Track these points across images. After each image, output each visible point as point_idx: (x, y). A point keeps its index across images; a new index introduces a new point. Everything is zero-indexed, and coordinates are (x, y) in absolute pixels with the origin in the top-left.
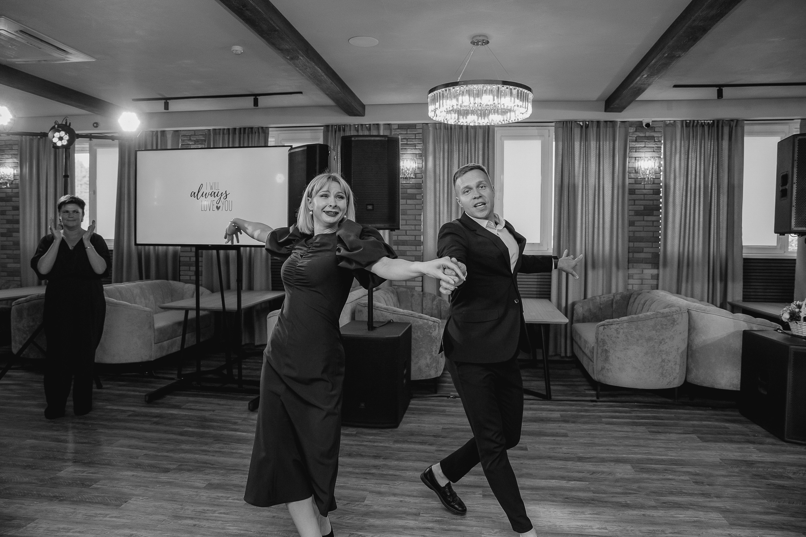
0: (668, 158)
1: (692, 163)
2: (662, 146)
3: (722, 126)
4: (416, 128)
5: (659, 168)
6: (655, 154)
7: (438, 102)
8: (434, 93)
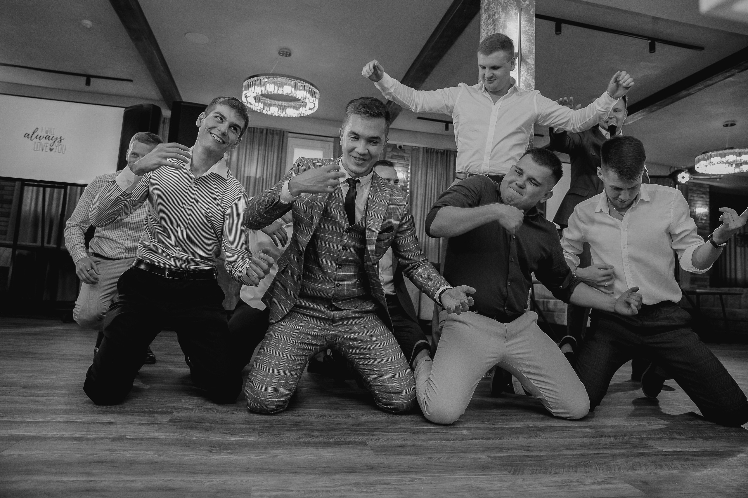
0: (413, 173)
1: (429, 178)
2: (410, 164)
3: (450, 155)
5: (407, 179)
6: (405, 169)
7: (251, 88)
8: (248, 81)
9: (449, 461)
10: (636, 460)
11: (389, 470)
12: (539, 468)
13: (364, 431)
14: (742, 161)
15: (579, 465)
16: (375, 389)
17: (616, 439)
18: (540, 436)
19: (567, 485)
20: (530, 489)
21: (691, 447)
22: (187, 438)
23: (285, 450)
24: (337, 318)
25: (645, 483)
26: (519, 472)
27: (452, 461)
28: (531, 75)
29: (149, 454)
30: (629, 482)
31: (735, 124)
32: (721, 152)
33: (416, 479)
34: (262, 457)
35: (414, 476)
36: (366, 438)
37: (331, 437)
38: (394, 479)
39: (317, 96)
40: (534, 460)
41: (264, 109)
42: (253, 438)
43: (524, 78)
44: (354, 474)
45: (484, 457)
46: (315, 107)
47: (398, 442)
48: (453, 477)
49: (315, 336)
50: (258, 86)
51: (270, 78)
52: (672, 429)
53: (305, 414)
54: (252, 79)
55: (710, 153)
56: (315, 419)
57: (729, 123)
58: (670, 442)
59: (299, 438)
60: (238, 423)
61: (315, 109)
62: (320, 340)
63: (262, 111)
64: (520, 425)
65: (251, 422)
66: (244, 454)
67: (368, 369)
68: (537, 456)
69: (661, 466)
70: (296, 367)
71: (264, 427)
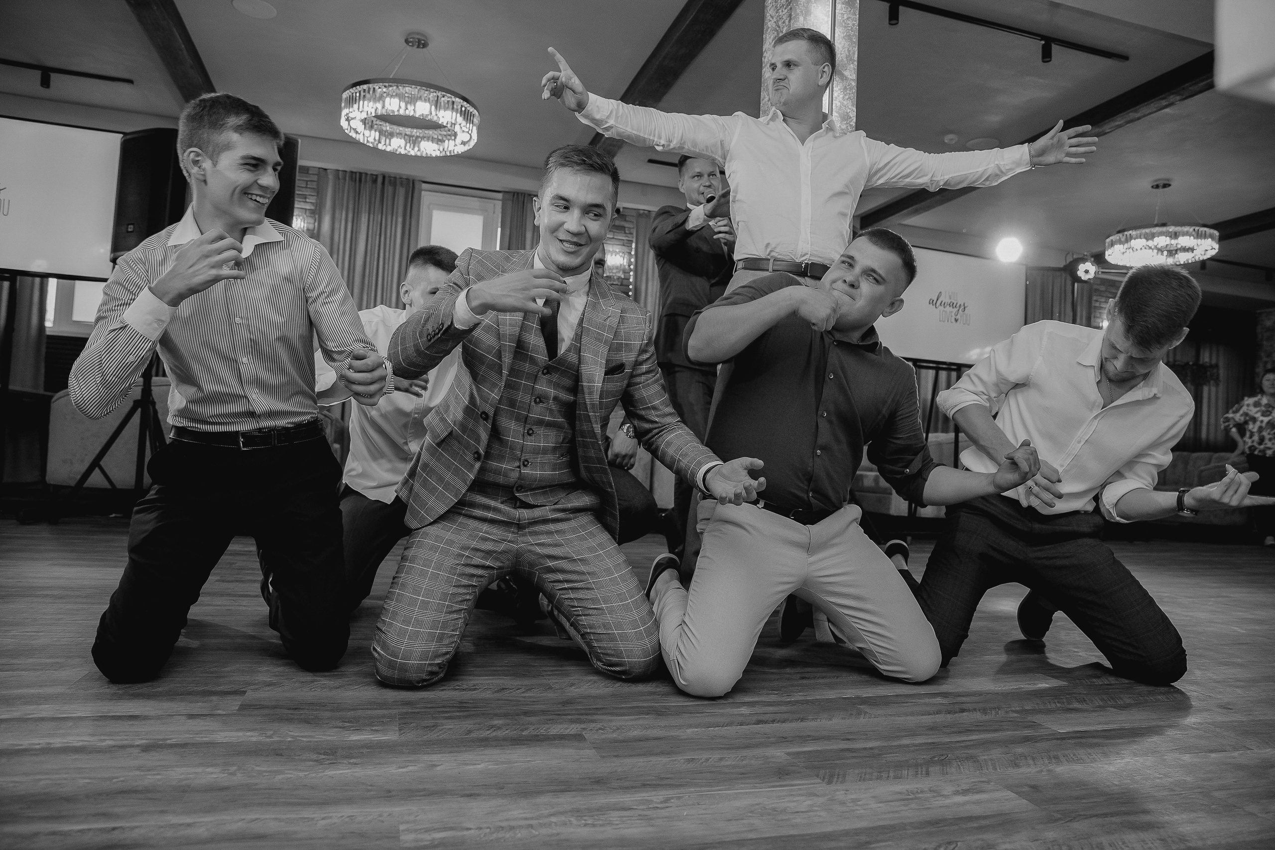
0: (640, 256)
2: (634, 240)
4: (308, 173)
5: (629, 266)
6: (626, 249)
7: (357, 103)
8: (351, 90)
9: (723, 763)
10: (1019, 750)
11: (627, 784)
12: (868, 770)
13: (578, 714)
14: (1179, 246)
15: (931, 762)
16: (591, 639)
17: (986, 714)
18: (866, 713)
19: (916, 798)
20: (857, 807)
21: (1100, 724)
22: (276, 739)
23: (447, 755)
24: (525, 520)
25: (1034, 787)
26: (838, 778)
27: (728, 763)
28: (849, 98)
29: (212, 773)
30: (1009, 788)
31: (1170, 185)
32: (1147, 230)
33: (672, 798)
34: (411, 768)
35: (668, 793)
36: (583, 726)
37: (523, 727)
38: (636, 800)
39: (476, 121)
40: (860, 757)
41: (380, 142)
42: (390, 736)
43: (839, 104)
44: (569, 793)
45: (779, 754)
46: (472, 140)
47: (636, 733)
48: (732, 791)
49: (489, 553)
50: (370, 100)
51: (391, 86)
52: (1069, 694)
53: (474, 686)
54: (358, 87)
55: (1131, 232)
56: (492, 696)
57: (1161, 183)
58: (1068, 715)
59: (470, 732)
60: (361, 707)
61: (472, 144)
62: (497, 559)
63: (377, 144)
64: (832, 694)
65: (383, 705)
66: (380, 764)
67: (580, 607)
68: (865, 749)
69: (1056, 758)
70: (458, 607)
71: (407, 713)
